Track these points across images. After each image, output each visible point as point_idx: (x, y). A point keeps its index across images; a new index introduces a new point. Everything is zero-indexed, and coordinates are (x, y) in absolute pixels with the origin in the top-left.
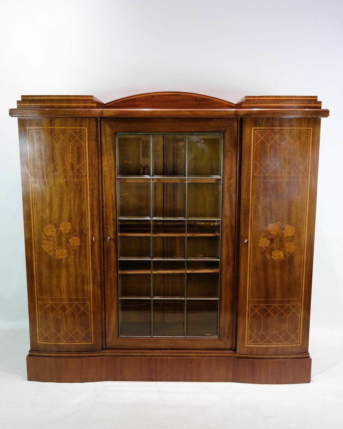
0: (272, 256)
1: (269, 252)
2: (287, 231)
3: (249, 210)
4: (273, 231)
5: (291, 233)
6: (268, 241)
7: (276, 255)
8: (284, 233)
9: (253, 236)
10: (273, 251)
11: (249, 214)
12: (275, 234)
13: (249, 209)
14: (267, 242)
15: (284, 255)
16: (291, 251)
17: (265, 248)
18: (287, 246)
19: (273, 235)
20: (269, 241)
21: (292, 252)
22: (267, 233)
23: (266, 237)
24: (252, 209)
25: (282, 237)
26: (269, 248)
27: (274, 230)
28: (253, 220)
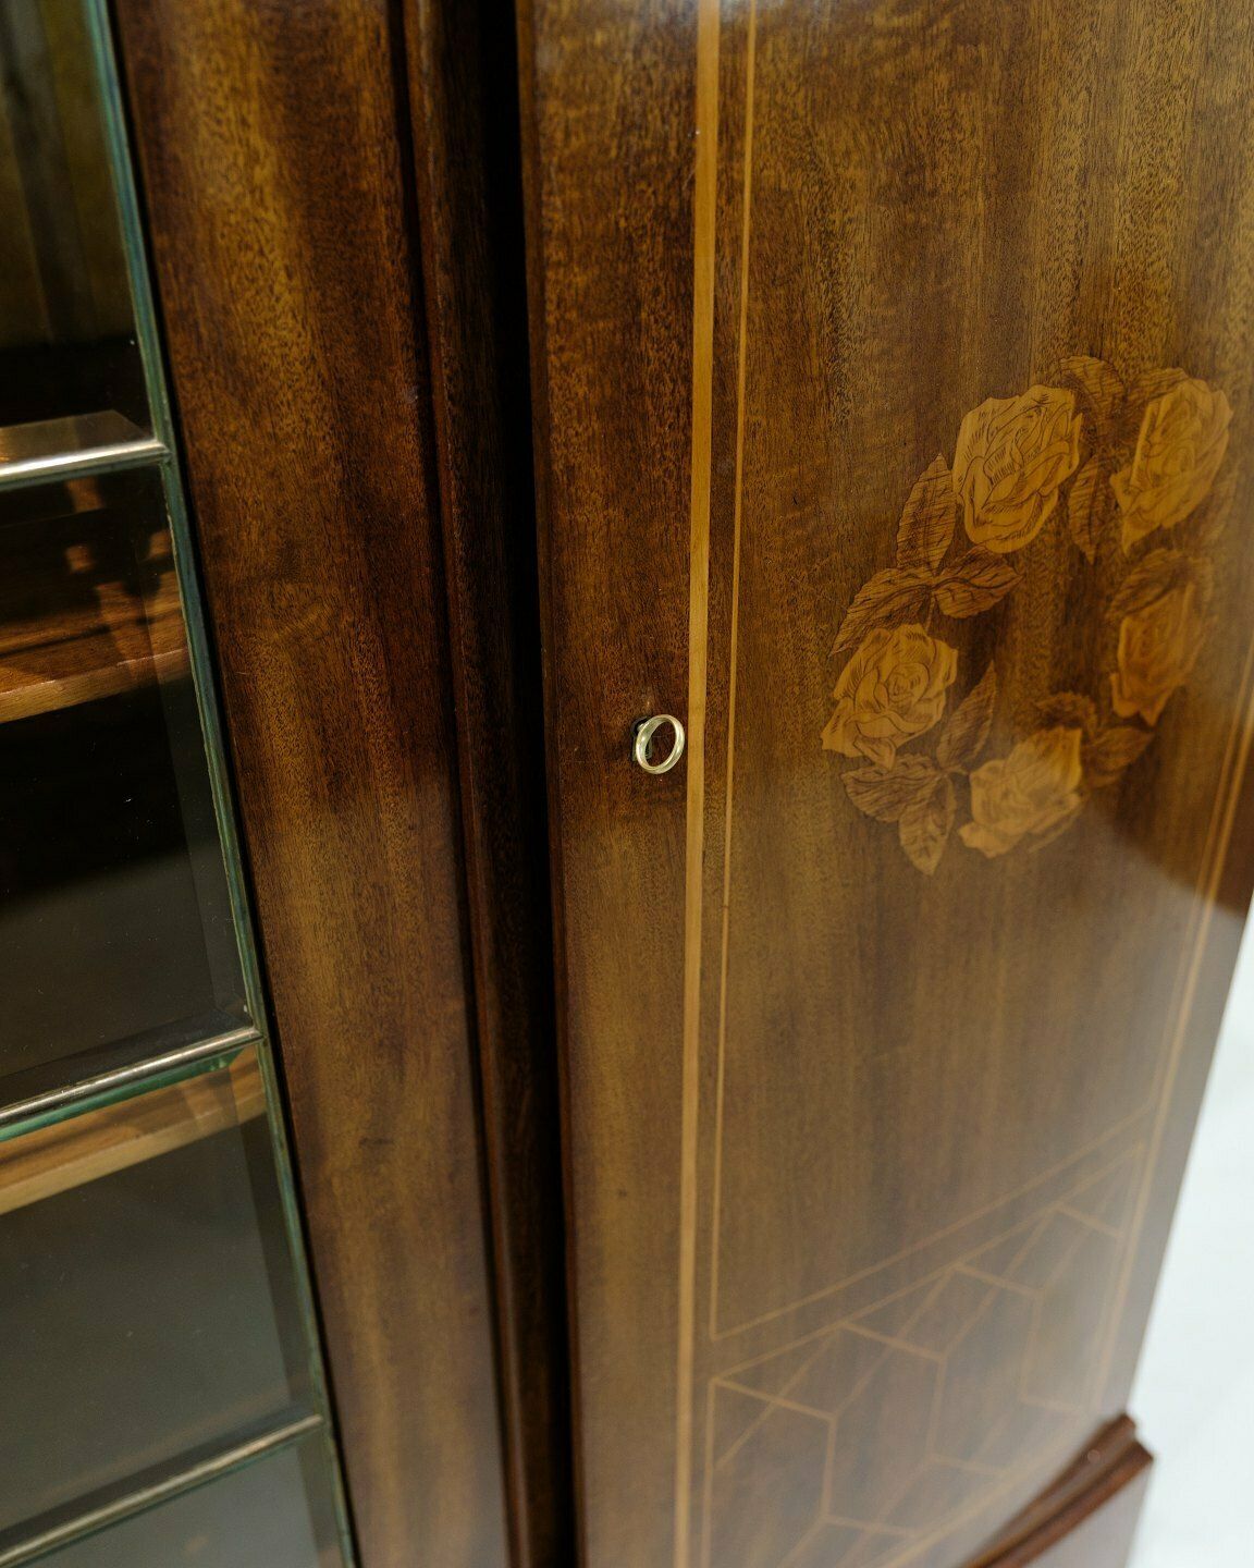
0: (965, 832)
1: (939, 792)
2: (1156, 466)
3: (680, 229)
4: (1012, 503)
5: (1188, 474)
6: (929, 665)
7: (1005, 795)
8: (1125, 502)
9: (743, 636)
10: (978, 763)
11: (685, 300)
12: (1021, 543)
13: (687, 212)
14: (920, 670)
15: (1086, 774)
16: (1152, 703)
17: (900, 752)
18: (1128, 654)
19: (997, 563)
20: (948, 659)
21: (1160, 706)
22: (937, 554)
23: (922, 608)
24: (729, 190)
25: (1090, 554)
26: (942, 751)
27: (1020, 486)
28: (750, 393)
